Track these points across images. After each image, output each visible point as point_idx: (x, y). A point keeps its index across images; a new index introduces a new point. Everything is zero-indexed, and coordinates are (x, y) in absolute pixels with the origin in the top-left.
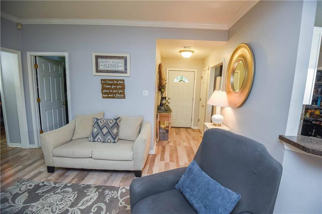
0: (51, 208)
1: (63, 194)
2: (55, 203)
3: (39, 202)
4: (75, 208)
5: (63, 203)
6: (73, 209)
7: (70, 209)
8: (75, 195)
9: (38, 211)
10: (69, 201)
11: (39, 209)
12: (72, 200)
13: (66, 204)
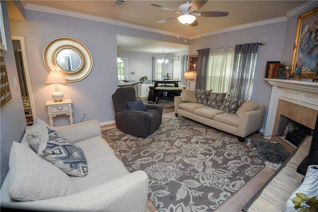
0: (166, 169)
1: (153, 176)
2: (162, 171)
3: (171, 179)
4: (154, 160)
5: (157, 168)
6: (155, 161)
7: (157, 161)
8: (147, 169)
9: (173, 172)
10: (153, 167)
11: (173, 173)
12: (151, 167)
13: (157, 166)
